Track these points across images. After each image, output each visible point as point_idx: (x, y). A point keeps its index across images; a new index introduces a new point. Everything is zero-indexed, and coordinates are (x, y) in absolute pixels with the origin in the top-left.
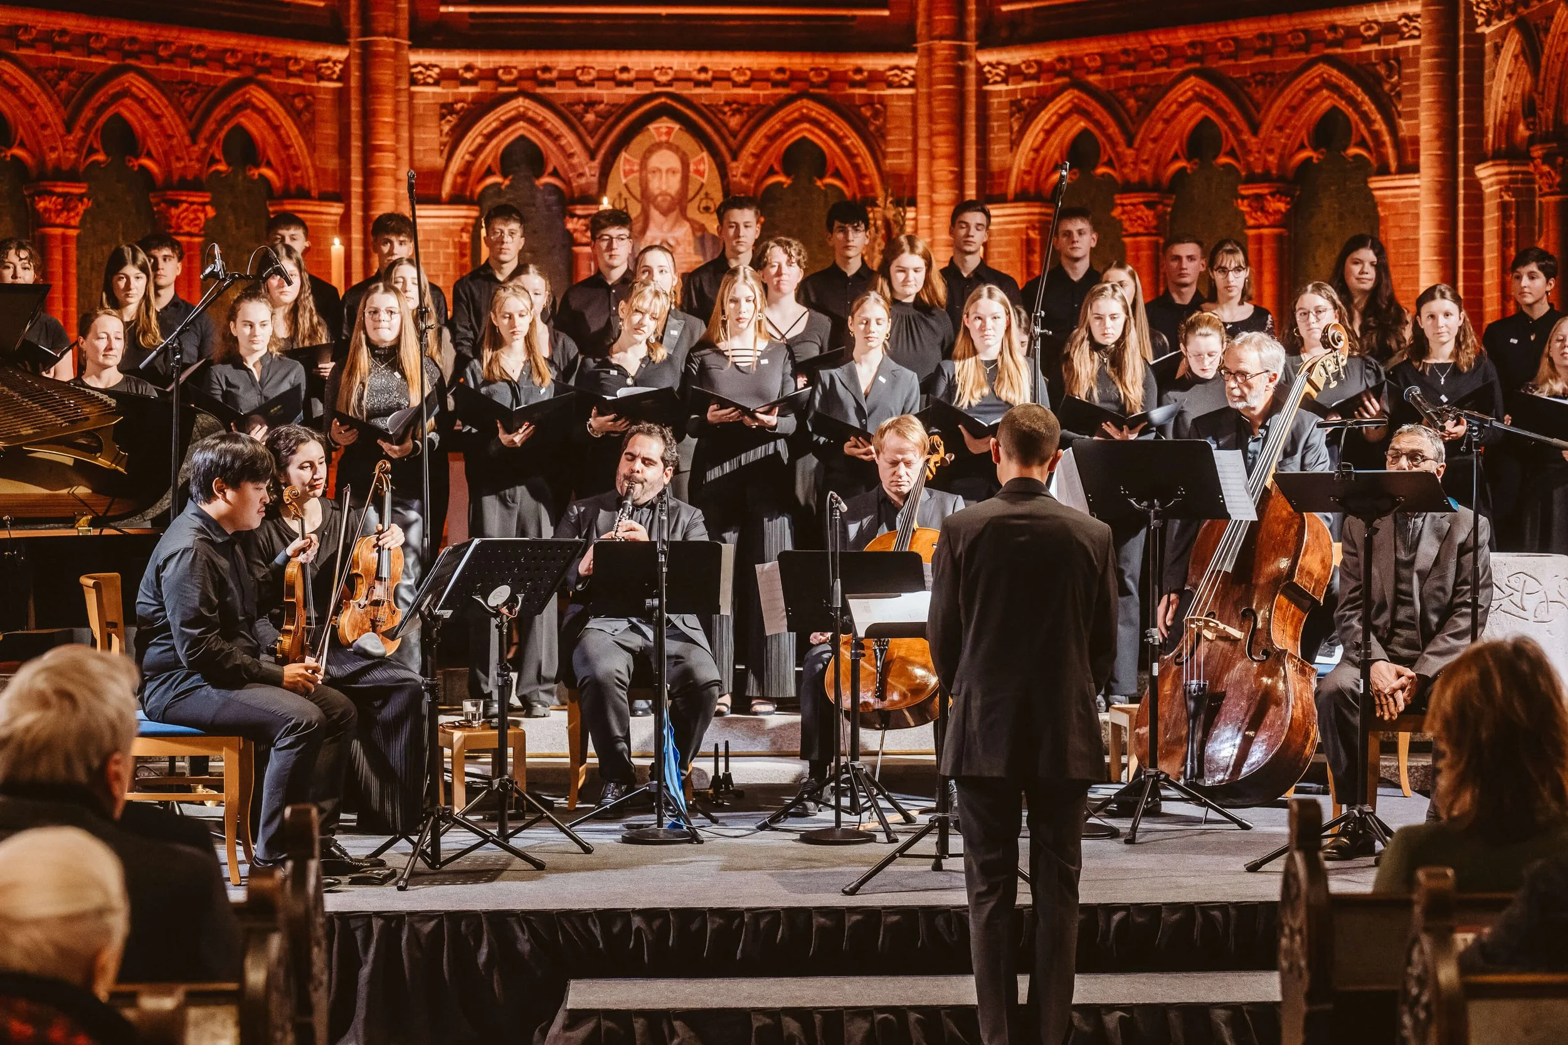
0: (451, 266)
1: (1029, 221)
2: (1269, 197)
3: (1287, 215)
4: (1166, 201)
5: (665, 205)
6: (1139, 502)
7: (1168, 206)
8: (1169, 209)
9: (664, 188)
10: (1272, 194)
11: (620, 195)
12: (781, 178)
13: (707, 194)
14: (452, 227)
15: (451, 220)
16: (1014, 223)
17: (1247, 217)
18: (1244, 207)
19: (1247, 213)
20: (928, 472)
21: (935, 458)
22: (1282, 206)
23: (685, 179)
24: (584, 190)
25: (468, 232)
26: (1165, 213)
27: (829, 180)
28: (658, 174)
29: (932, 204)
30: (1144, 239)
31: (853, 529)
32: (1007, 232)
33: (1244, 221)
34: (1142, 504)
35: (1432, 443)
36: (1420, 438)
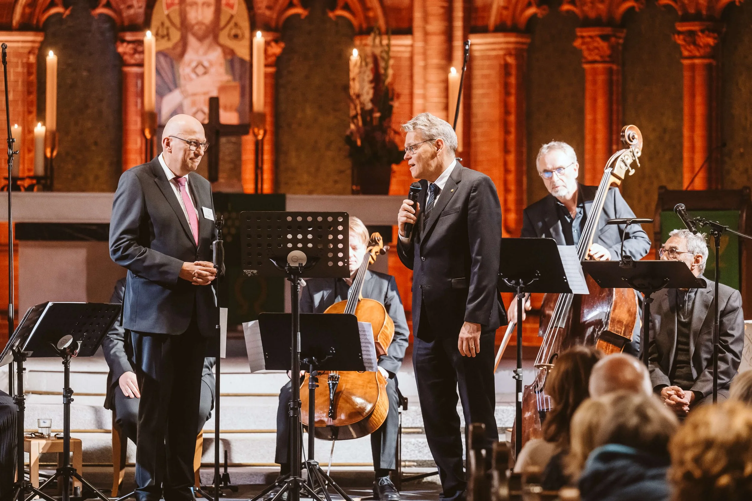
0: (20, 83)
1: (507, 49)
2: (700, 34)
3: (714, 48)
4: (619, 34)
5: (201, 33)
6: (509, 281)
7: (620, 38)
8: (621, 41)
9: (200, 18)
10: (702, 31)
11: (163, 24)
12: (298, 10)
13: (236, 25)
14: (21, 51)
15: (20, 45)
16: (494, 50)
17: (683, 49)
18: (680, 40)
19: (683, 45)
20: (370, 259)
21: (376, 249)
22: (711, 41)
23: (218, 12)
24: (132, 19)
25: (34, 54)
26: (618, 44)
27: (340, 12)
28: (195, 7)
29: (426, 34)
30: (600, 66)
31: (317, 298)
32: (489, 58)
33: (681, 53)
34: (511, 283)
35: (688, 241)
36: (678, 239)
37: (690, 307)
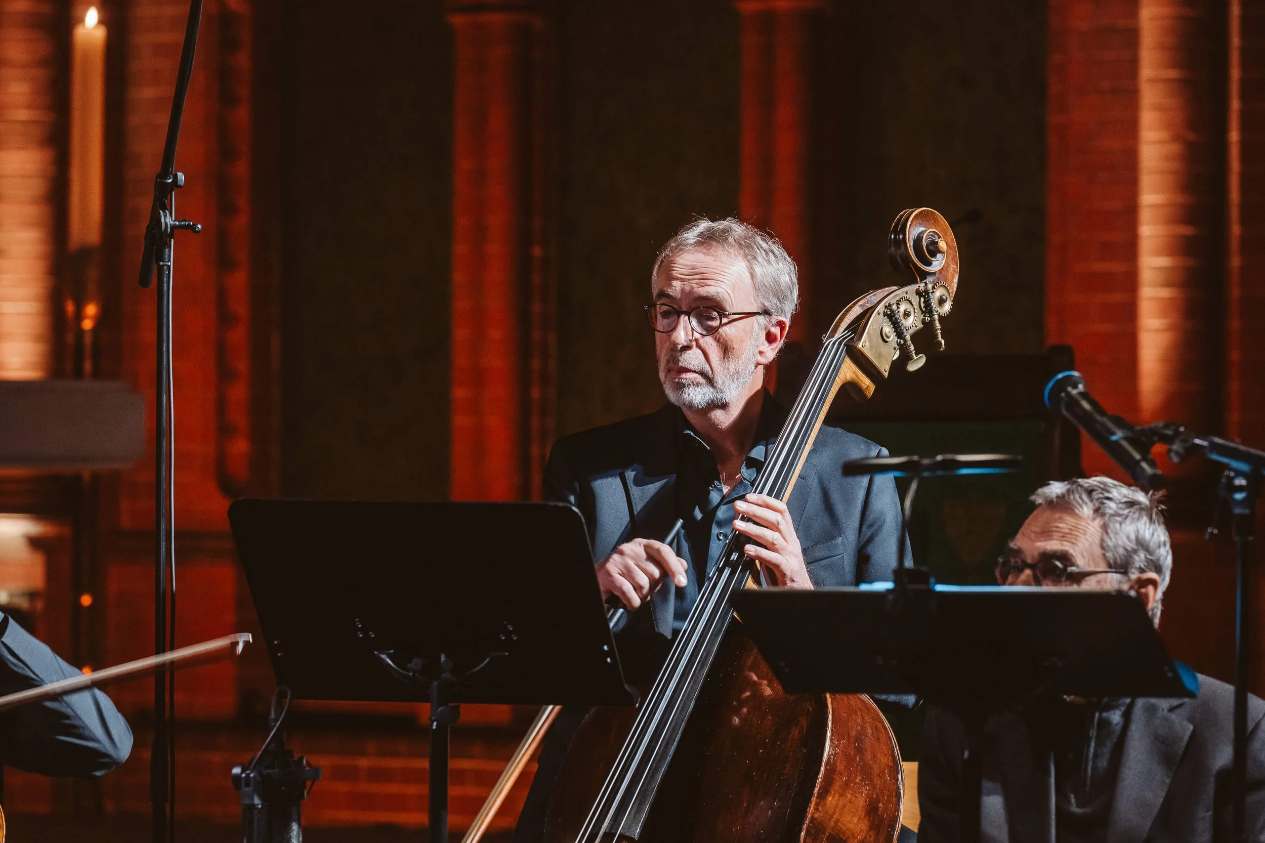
34: (409, 665)
35: (1105, 527)
36: (1070, 520)
37: (1103, 763)
